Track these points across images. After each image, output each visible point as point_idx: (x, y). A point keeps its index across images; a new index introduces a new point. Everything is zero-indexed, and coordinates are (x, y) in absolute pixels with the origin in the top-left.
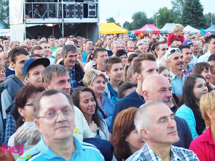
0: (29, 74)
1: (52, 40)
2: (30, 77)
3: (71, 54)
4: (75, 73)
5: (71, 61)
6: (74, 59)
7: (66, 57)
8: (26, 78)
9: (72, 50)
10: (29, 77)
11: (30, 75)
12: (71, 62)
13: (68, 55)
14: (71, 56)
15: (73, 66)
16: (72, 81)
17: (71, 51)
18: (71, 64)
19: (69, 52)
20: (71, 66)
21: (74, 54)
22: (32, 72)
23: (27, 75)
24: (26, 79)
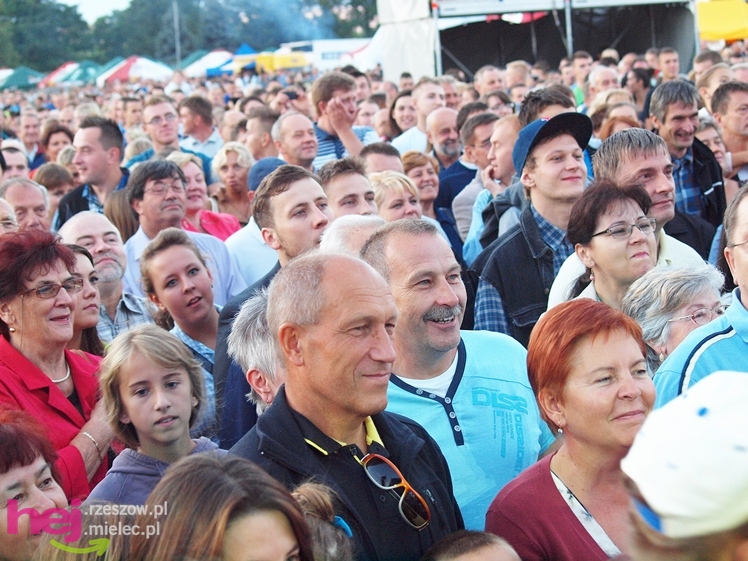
0: (533, 160)
1: (583, 66)
2: (537, 167)
3: (679, 112)
4: (691, 168)
5: (680, 132)
6: (688, 126)
7: (664, 120)
8: (523, 174)
9: (682, 98)
10: (533, 168)
11: (538, 163)
12: (680, 135)
13: (671, 115)
14: (680, 118)
15: (688, 149)
16: (684, 191)
17: (678, 102)
18: (680, 143)
19: (671, 107)
20: (681, 149)
21: (687, 112)
22: (543, 154)
23: (528, 163)
24: (526, 176)
